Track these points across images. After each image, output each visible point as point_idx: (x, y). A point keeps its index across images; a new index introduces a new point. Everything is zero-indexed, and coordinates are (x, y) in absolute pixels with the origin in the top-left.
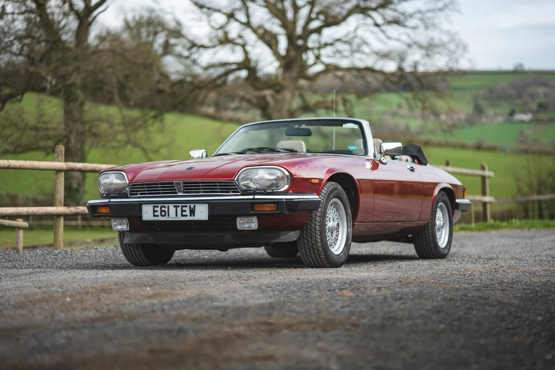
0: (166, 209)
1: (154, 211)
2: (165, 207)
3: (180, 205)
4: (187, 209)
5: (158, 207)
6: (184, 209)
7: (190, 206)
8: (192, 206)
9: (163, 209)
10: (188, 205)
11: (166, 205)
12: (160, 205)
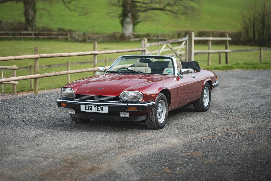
0: (91, 107)
1: (86, 108)
2: (90, 107)
3: (97, 106)
4: (100, 108)
5: (87, 106)
6: (98, 108)
7: (101, 107)
8: (102, 107)
9: (89, 107)
12: (88, 106)
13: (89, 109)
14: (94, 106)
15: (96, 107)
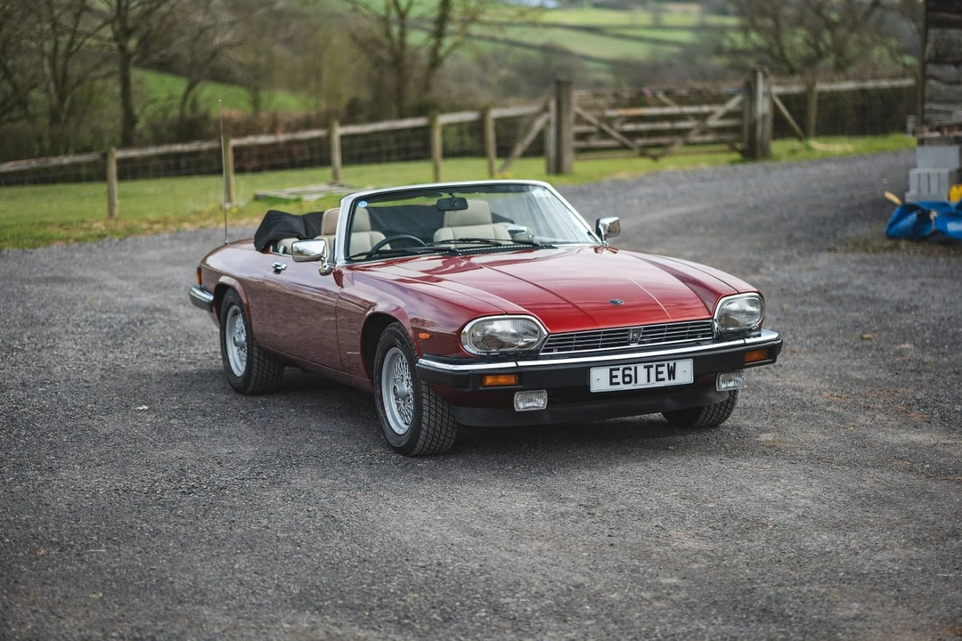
0: (632, 373)
3: (654, 364)
6: (660, 369)
7: (668, 365)
10: (666, 363)
11: (633, 366)
13: (627, 379)
14: (645, 367)
15: (652, 366)
